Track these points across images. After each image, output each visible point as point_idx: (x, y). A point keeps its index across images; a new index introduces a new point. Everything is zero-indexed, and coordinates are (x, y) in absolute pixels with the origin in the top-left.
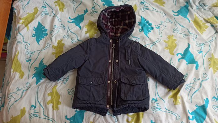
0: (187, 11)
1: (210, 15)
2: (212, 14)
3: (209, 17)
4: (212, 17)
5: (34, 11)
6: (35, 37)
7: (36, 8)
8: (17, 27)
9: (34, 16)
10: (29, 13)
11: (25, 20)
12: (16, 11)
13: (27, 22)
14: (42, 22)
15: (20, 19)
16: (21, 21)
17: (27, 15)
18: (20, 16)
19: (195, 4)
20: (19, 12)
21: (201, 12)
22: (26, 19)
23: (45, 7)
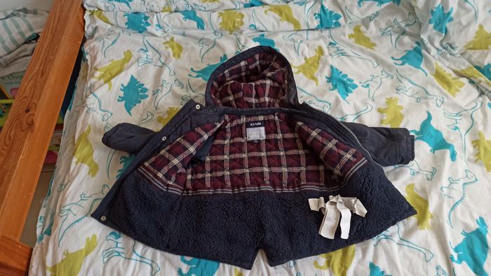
0: (419, 56)
1: (464, 64)
2: (467, 63)
3: (463, 68)
4: (469, 68)
5: (123, 57)
6: (124, 102)
7: (129, 51)
8: (89, 84)
9: (122, 65)
10: (115, 60)
11: (105, 72)
12: (88, 57)
13: (109, 76)
14: (139, 77)
15: (97, 70)
16: (98, 74)
17: (110, 63)
18: (95, 64)
19: (433, 44)
20: (94, 58)
21: (447, 59)
22: (108, 70)
23: (147, 51)
